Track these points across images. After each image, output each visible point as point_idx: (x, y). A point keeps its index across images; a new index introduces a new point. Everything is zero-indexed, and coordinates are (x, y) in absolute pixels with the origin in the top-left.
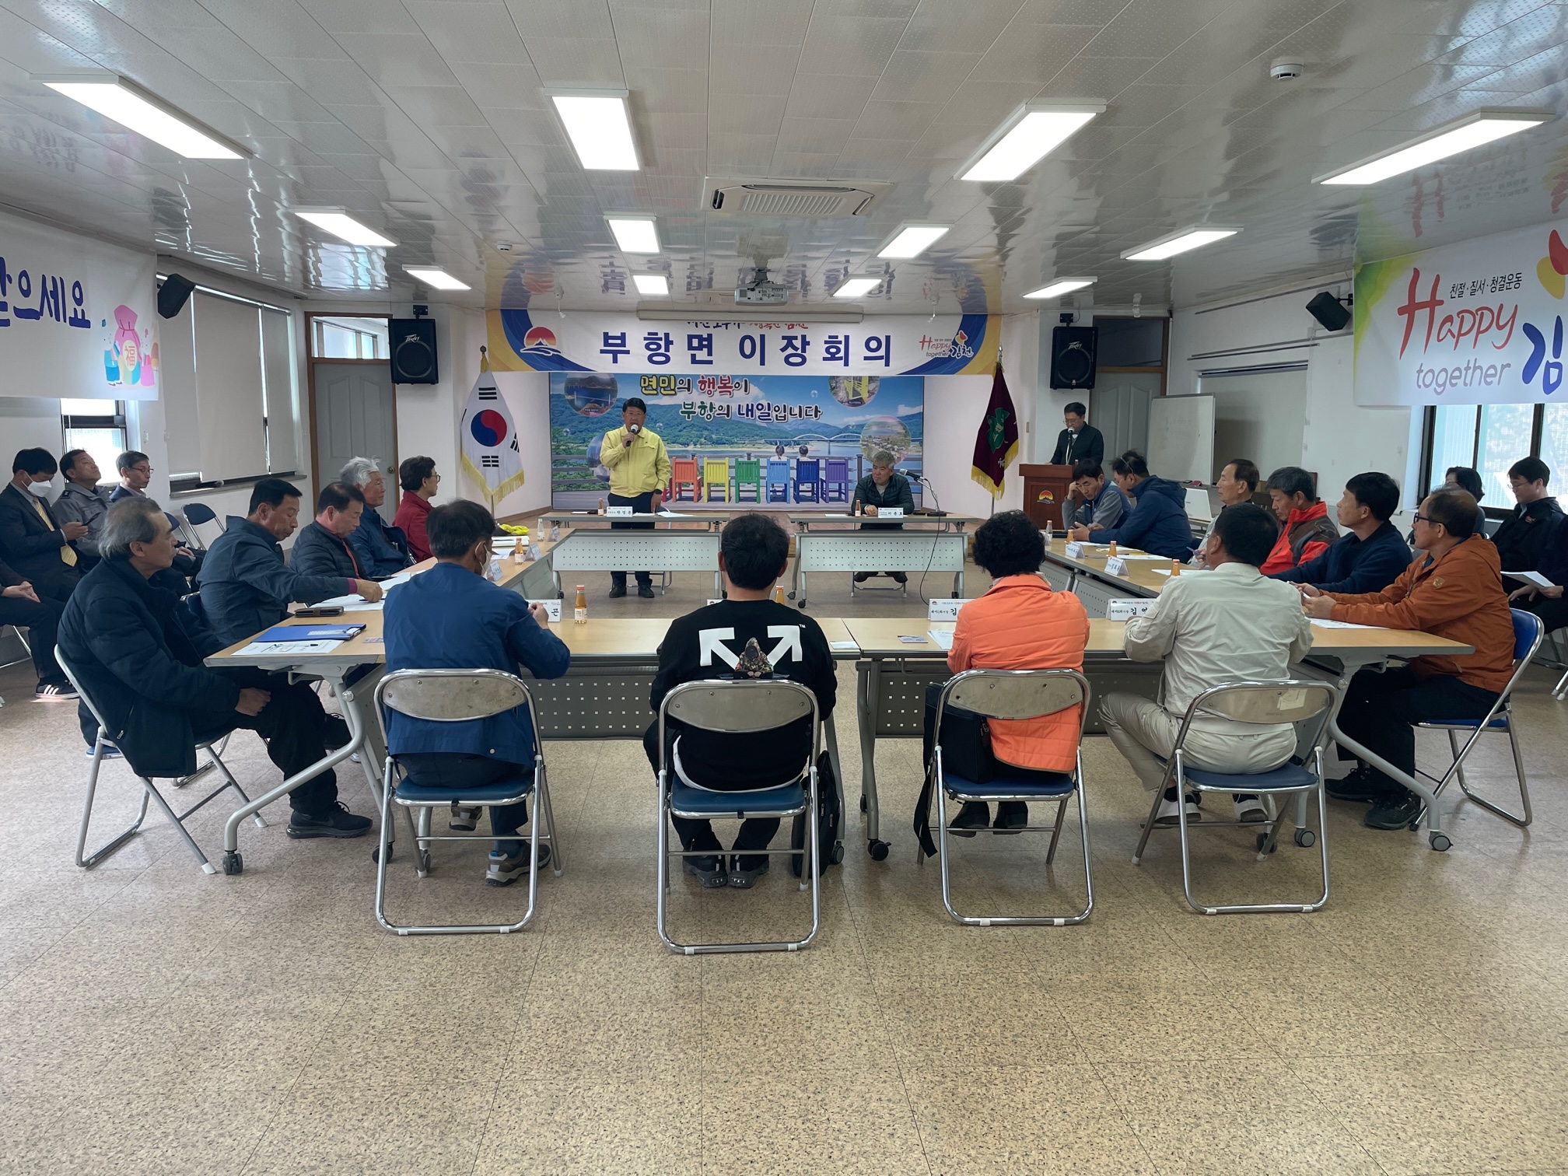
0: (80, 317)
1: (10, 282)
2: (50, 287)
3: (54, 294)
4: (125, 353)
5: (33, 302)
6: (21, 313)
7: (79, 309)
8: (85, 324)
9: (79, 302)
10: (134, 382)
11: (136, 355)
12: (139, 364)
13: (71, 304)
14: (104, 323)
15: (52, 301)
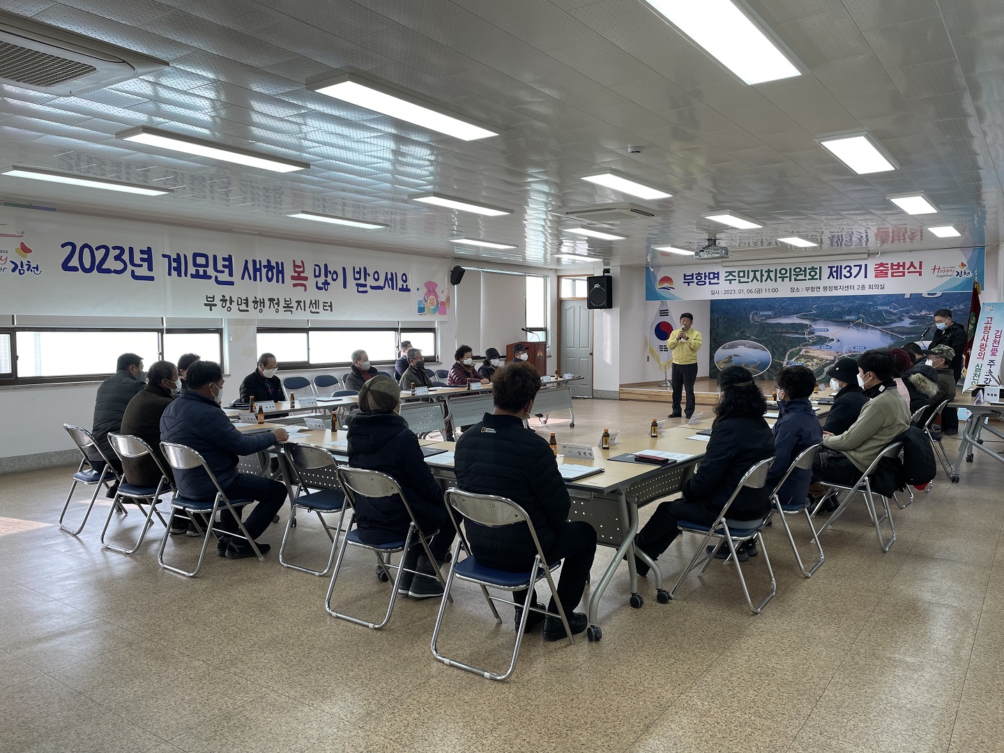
0: (405, 287)
1: (369, 275)
2: (389, 276)
3: (392, 279)
4: (429, 301)
5: (381, 283)
6: (372, 288)
7: (405, 285)
8: (409, 290)
9: (405, 282)
10: (434, 313)
11: (435, 302)
12: (437, 305)
13: (400, 284)
14: (418, 289)
15: (390, 282)
